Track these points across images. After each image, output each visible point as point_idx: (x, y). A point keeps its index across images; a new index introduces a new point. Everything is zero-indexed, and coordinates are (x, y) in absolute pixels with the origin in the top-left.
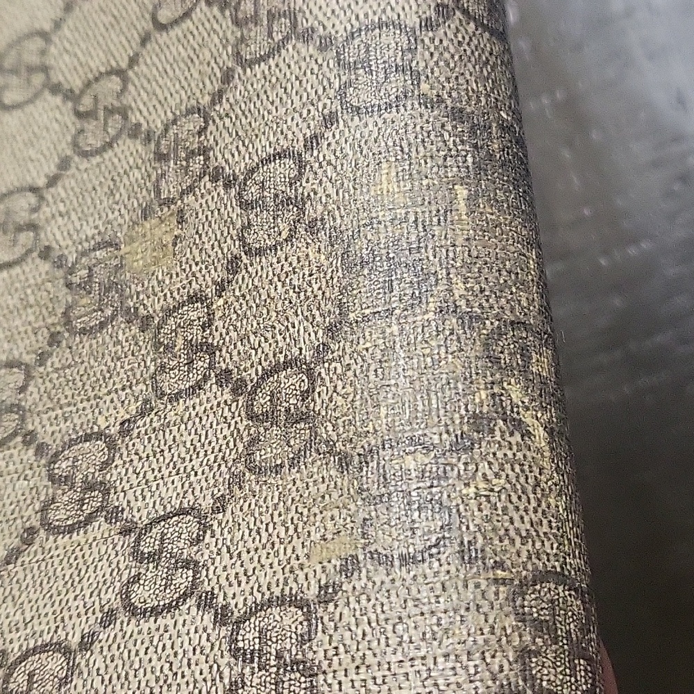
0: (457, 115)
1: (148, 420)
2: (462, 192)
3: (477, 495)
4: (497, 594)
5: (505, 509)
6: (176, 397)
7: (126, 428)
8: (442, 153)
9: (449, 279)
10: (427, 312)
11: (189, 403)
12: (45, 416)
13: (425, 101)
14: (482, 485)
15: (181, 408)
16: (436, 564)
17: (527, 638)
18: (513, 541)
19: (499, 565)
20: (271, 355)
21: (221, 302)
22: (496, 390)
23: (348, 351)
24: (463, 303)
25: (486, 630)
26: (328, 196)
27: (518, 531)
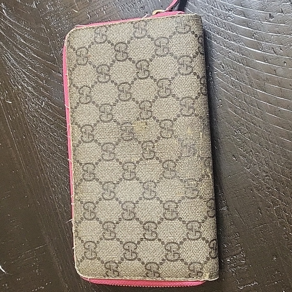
0: (201, 117)
1: (142, 162)
2: (201, 133)
3: (202, 188)
4: (205, 203)
5: (206, 190)
6: (147, 159)
7: (138, 162)
8: (198, 126)
9: (199, 151)
10: (195, 157)
11: (151, 161)
12: (120, 156)
13: (196, 115)
14: (203, 187)
15: (148, 161)
16: (196, 199)
17: (208, 209)
18: (207, 195)
19: (205, 199)
20: (167, 158)
21: (156, 144)
22: (205, 170)
23: (182, 162)
24: (201, 155)
25: (203, 209)
26: (178, 131)
27: (207, 193)
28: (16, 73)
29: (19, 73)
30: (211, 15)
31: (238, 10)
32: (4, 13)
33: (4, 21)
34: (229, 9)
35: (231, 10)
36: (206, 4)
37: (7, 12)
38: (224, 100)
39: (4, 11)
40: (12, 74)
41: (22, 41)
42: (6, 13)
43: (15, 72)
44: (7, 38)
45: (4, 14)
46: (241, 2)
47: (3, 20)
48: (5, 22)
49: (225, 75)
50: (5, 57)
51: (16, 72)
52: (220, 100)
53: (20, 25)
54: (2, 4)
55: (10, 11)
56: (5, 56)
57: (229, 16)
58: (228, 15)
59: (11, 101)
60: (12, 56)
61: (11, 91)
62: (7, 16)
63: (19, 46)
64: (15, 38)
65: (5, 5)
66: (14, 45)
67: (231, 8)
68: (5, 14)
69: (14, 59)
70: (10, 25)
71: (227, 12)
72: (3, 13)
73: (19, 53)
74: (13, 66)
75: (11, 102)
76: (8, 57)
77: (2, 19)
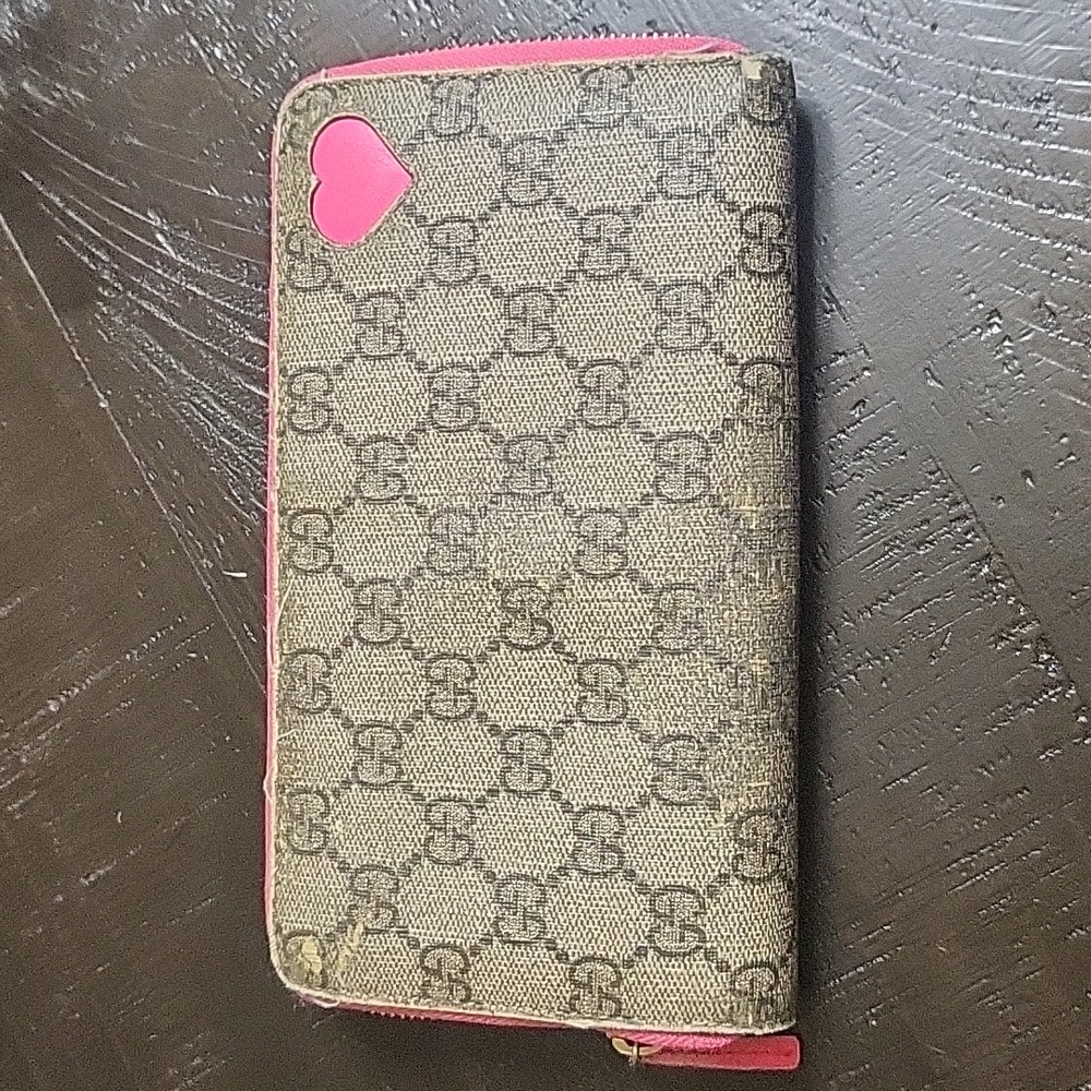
28: (245, 461)
29: (257, 460)
30: (972, 128)
31: (1072, 93)
32: (165, 245)
33: (166, 275)
34: (1036, 99)
35: (1045, 98)
36: (943, 91)
37: (175, 242)
38: (1077, 435)
39: (160, 237)
40: (230, 469)
41: (249, 342)
42: (171, 245)
43: (240, 457)
44: (189, 337)
45: (165, 248)
46: (1081, 65)
47: (165, 271)
48: (173, 279)
49: (1067, 340)
50: (193, 407)
51: (247, 458)
52: (1061, 438)
53: (233, 281)
54: (149, 214)
55: (186, 235)
56: (195, 405)
57: (1039, 123)
58: (1037, 119)
59: (242, 571)
60: (218, 400)
61: (239, 533)
62: (176, 254)
63: (243, 360)
64: (220, 334)
65: (163, 215)
66: (223, 359)
67: (1044, 91)
68: (169, 248)
69: (231, 410)
70: (194, 289)
71: (1031, 110)
72: (159, 244)
73: (247, 386)
74: (230, 439)
75: (244, 575)
76: (204, 406)
77: (159, 271)
